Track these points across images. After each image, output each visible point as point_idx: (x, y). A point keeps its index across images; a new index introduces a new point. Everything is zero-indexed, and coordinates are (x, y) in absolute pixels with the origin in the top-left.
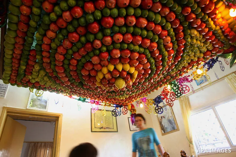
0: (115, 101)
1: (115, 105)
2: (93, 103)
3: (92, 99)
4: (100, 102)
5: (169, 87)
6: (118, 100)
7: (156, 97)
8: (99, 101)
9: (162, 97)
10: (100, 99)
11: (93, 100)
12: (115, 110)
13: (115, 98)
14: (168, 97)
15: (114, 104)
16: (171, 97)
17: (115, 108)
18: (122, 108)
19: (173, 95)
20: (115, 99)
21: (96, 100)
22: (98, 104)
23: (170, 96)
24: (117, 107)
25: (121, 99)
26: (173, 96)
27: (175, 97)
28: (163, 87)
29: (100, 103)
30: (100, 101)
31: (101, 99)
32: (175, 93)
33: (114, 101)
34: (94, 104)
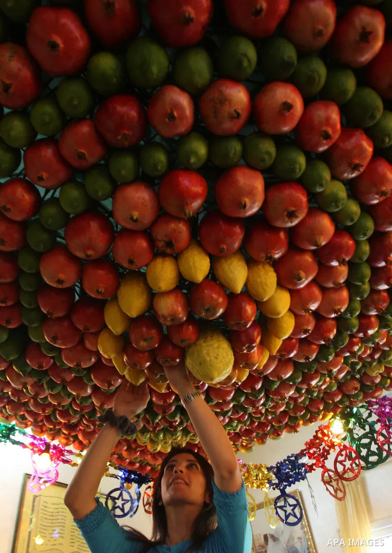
0: (130, 455)
1: (121, 473)
2: (41, 452)
3: (42, 432)
4: (70, 452)
5: (337, 427)
6: (144, 451)
7: (281, 458)
8: (67, 444)
9: (305, 460)
10: (76, 438)
11: (45, 437)
12: (118, 493)
13: (135, 440)
14: (329, 463)
15: (120, 469)
16: (338, 464)
17: (122, 484)
18: (144, 486)
19: (350, 458)
20: (133, 446)
21: (56, 442)
22: (58, 459)
23: (336, 461)
24: (128, 480)
25: (159, 448)
26: (348, 464)
27: (357, 465)
28: (313, 427)
29: (68, 457)
30: (71, 447)
31: (80, 437)
32: (358, 452)
33: (125, 454)
34: (46, 456)
